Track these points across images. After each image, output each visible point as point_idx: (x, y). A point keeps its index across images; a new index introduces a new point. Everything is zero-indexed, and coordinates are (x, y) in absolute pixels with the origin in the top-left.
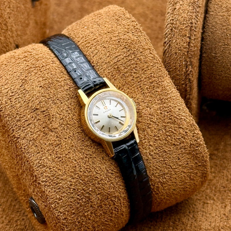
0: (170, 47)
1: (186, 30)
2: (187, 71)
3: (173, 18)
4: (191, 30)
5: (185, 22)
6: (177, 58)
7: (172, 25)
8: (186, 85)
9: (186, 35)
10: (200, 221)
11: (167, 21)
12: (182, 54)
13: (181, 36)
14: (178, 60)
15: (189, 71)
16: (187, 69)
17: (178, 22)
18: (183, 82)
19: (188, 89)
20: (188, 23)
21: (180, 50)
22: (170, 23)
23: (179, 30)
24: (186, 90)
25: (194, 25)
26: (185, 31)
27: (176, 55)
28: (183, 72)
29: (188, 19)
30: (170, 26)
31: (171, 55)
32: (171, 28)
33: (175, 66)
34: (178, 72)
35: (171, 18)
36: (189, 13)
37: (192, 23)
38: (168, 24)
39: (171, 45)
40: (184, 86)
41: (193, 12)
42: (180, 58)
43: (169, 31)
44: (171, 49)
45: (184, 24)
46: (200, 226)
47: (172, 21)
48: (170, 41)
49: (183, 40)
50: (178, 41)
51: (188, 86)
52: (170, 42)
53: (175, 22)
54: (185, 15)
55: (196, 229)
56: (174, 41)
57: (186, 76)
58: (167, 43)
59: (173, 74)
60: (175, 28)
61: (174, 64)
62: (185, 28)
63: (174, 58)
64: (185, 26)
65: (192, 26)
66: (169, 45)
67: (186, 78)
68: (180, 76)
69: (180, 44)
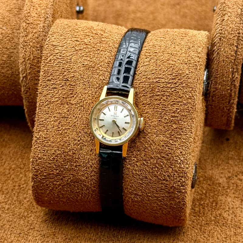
0: (218, 55)
1: (234, 39)
2: (233, 77)
3: (222, 28)
4: (238, 39)
5: (233, 32)
6: (224, 65)
7: (221, 34)
8: (231, 91)
9: (233, 44)
10: (239, 216)
11: (216, 31)
12: (229, 62)
13: (229, 45)
14: (225, 67)
15: (235, 77)
16: (234, 76)
17: (226, 32)
18: (228, 88)
19: (233, 94)
20: (235, 33)
21: (227, 58)
22: (219, 33)
23: (228, 39)
24: (231, 96)
25: (241, 35)
26: (233, 41)
27: (224, 62)
28: (229, 78)
29: (236, 29)
30: (219, 36)
31: (219, 62)
32: (219, 37)
33: (221, 73)
34: (225, 78)
35: (220, 29)
36: (236, 24)
37: (239, 33)
38: (217, 34)
39: (219, 53)
40: (229, 91)
41: (240, 23)
42: (227, 65)
43: (217, 40)
44: (219, 57)
45: (232, 34)
46: (239, 221)
47: (220, 31)
48: (219, 49)
49: (230, 48)
50: (226, 49)
51: (233, 92)
52: (218, 51)
53: (223, 32)
54: (233, 26)
55: (237, 223)
56: (222, 49)
57: (232, 82)
58: (215, 51)
59: (220, 80)
60: (224, 37)
61: (221, 71)
62: (232, 38)
63: (221, 65)
64: (233, 35)
65: (239, 36)
66: (218, 53)
67: (231, 84)
68: (226, 82)
69: (227, 52)
